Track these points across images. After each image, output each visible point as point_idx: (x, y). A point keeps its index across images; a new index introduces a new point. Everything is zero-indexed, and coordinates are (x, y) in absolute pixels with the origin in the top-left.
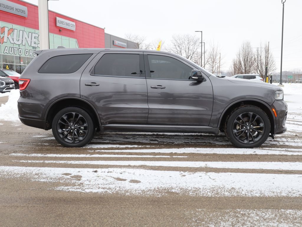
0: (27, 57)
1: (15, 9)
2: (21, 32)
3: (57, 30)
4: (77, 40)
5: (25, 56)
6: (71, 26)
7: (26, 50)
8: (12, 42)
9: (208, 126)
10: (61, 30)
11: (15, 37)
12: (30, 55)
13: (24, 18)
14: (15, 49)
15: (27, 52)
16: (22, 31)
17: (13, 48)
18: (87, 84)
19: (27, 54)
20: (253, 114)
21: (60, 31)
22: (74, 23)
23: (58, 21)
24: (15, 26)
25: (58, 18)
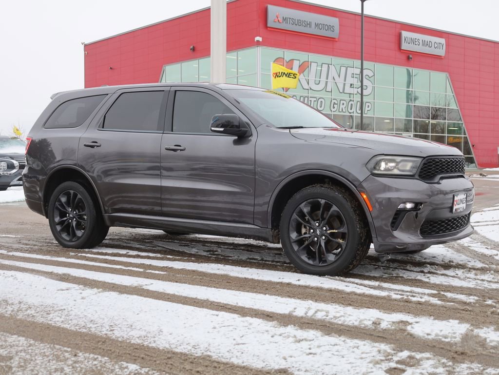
0: (334, 113)
1: (313, 25)
2: (325, 67)
3: (404, 57)
4: (448, 75)
5: (331, 113)
6: (436, 45)
7: (333, 101)
8: (306, 86)
9: (254, 225)
10: (411, 56)
11: (312, 78)
12: (340, 110)
13: (331, 40)
14: (310, 99)
15: (335, 103)
16: (327, 65)
17: (306, 98)
18: (87, 144)
19: (334, 108)
20: (326, 202)
21: (408, 58)
22: (443, 41)
23: (405, 40)
24: (312, 57)
25: (405, 34)
